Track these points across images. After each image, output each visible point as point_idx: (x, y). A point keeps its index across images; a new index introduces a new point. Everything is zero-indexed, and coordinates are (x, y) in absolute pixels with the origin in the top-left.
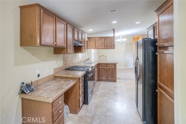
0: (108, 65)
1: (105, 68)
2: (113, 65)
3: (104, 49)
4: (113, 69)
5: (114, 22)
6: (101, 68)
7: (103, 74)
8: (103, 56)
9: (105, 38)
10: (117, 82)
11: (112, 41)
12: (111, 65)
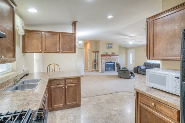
0: (67, 80)
1: (62, 87)
3: (59, 52)
4: (75, 86)
6: (54, 88)
7: (58, 98)
8: (55, 64)
9: (59, 35)
10: (81, 106)
11: (72, 40)
12: (72, 81)
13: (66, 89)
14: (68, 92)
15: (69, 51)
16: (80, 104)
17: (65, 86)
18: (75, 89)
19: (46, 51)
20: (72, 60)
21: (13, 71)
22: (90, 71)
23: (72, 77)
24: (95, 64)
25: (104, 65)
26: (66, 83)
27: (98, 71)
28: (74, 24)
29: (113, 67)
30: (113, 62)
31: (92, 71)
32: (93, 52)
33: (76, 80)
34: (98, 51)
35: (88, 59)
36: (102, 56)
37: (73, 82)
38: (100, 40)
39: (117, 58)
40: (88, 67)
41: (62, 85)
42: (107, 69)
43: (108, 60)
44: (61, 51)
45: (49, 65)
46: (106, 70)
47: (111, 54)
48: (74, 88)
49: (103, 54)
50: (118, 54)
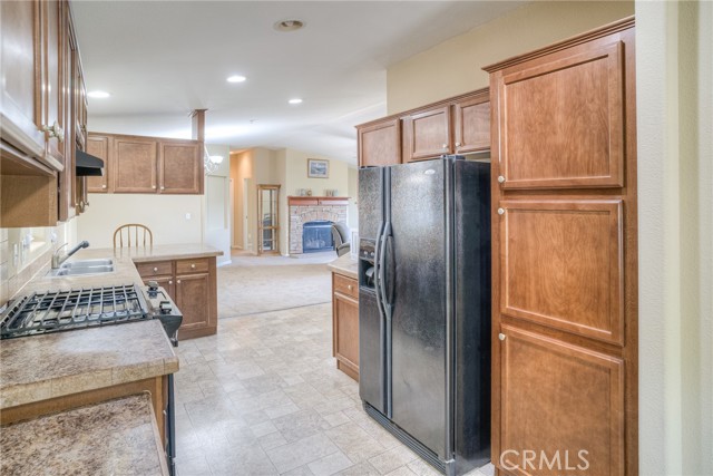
0: (179, 264)
1: (166, 282)
3: (156, 192)
4: (203, 279)
5: (236, 79)
8: (137, 225)
9: (157, 144)
10: (219, 334)
11: (193, 160)
12: (193, 266)
13: (178, 288)
14: (183, 294)
15: (183, 187)
16: (216, 328)
17: (174, 280)
18: (201, 288)
19: (121, 188)
20: (188, 216)
22: (251, 255)
23: (195, 254)
24: (268, 228)
25: (300, 231)
26: (178, 271)
27: (278, 252)
28: (200, 115)
29: (330, 239)
30: (328, 223)
31: (260, 253)
32: (263, 187)
33: (205, 264)
34: (279, 186)
35: (246, 214)
36: (292, 202)
37: (196, 268)
38: (284, 149)
39: (343, 208)
40: (246, 241)
41: (167, 278)
42: (309, 245)
43: (313, 214)
44: (162, 188)
45: (120, 229)
46: (306, 250)
47: (321, 195)
48: (198, 285)
49: (294, 195)
50: (346, 196)
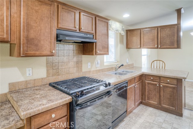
0: (162, 78)
1: (156, 85)
2: (175, 82)
3: (157, 48)
4: (174, 88)
6: (148, 83)
7: (152, 94)
8: (160, 61)
9: (158, 29)
12: (168, 81)
13: (162, 88)
14: (164, 92)
19: (145, 47)
21: (118, 62)
23: (168, 76)
26: (162, 81)
37: (170, 82)
41: (157, 83)
44: (159, 46)
45: (154, 61)
48: (171, 90)
